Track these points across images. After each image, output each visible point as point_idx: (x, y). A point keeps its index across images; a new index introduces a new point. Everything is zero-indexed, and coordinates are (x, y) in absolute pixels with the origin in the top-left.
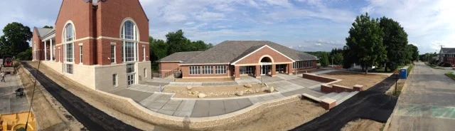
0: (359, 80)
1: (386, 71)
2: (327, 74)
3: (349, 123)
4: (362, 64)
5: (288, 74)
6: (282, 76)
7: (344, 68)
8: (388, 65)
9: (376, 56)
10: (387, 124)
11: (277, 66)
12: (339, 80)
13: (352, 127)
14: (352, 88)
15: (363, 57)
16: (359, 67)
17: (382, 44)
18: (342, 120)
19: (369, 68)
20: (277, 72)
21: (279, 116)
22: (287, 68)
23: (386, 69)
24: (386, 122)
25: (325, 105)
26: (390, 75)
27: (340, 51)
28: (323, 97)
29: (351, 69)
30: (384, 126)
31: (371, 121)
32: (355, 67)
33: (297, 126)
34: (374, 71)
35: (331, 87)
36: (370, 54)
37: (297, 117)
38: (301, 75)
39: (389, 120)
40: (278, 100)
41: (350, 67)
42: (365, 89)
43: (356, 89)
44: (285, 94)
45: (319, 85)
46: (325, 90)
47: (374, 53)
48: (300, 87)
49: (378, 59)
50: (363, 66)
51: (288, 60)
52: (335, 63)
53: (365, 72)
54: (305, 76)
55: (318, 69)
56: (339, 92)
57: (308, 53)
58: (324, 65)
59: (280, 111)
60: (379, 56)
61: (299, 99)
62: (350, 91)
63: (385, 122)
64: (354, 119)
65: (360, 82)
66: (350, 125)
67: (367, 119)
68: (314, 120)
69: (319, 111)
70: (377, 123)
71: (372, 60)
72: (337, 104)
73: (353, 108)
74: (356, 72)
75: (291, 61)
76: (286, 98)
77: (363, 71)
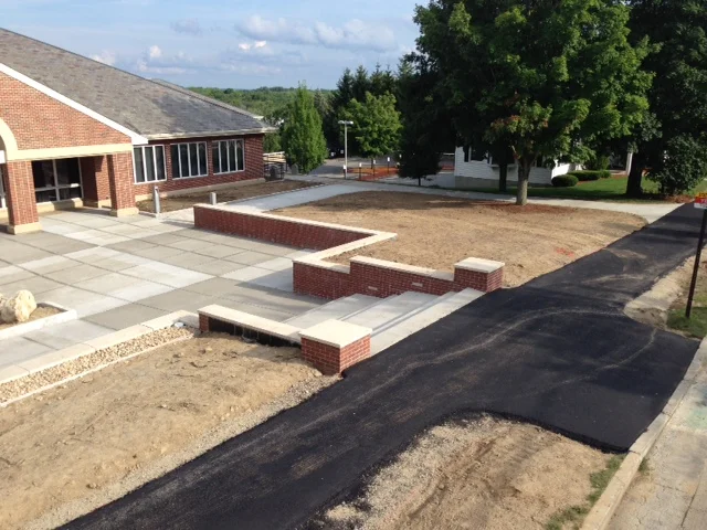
0: (483, 237)
1: (634, 193)
2: (322, 204)
3: (438, 431)
4: (501, 151)
5: (111, 212)
6: (75, 226)
7: (403, 173)
8: (649, 158)
9: (584, 106)
10: (630, 463)
11: (41, 170)
12: (381, 236)
13: (448, 448)
14: (446, 273)
15: (507, 112)
16: (483, 170)
17: (622, 33)
18: (402, 416)
19: (536, 175)
20: (48, 206)
21: (85, 432)
22: (102, 178)
23: (634, 179)
24: (623, 451)
25: (318, 354)
26: (654, 212)
27: (381, 85)
28: (308, 316)
29: (442, 177)
30: (614, 466)
31: (542, 436)
32: (466, 167)
33: (188, 456)
34: (561, 188)
35: (344, 267)
36: (546, 93)
37: (183, 419)
38: (188, 215)
39: (640, 447)
40: (68, 356)
41: (434, 170)
42: (513, 280)
43: (465, 278)
44: (106, 321)
45: (282, 261)
46: (313, 287)
47: (573, 90)
48: (184, 277)
49: (596, 122)
50: (502, 163)
51: (106, 135)
52: (356, 151)
53: (516, 193)
54: (209, 222)
55: (272, 179)
56: (382, 294)
57: (215, 94)
58: (300, 160)
59: (88, 404)
60: (599, 103)
61: (188, 336)
62: (435, 287)
63: (617, 446)
64: (461, 414)
65: (489, 246)
66: (440, 442)
67: (524, 420)
68: (270, 422)
69: (290, 383)
70: (578, 449)
71: (555, 128)
72: (379, 345)
73: (454, 364)
74: (468, 196)
75: (120, 138)
76: (111, 340)
77: (503, 188)
